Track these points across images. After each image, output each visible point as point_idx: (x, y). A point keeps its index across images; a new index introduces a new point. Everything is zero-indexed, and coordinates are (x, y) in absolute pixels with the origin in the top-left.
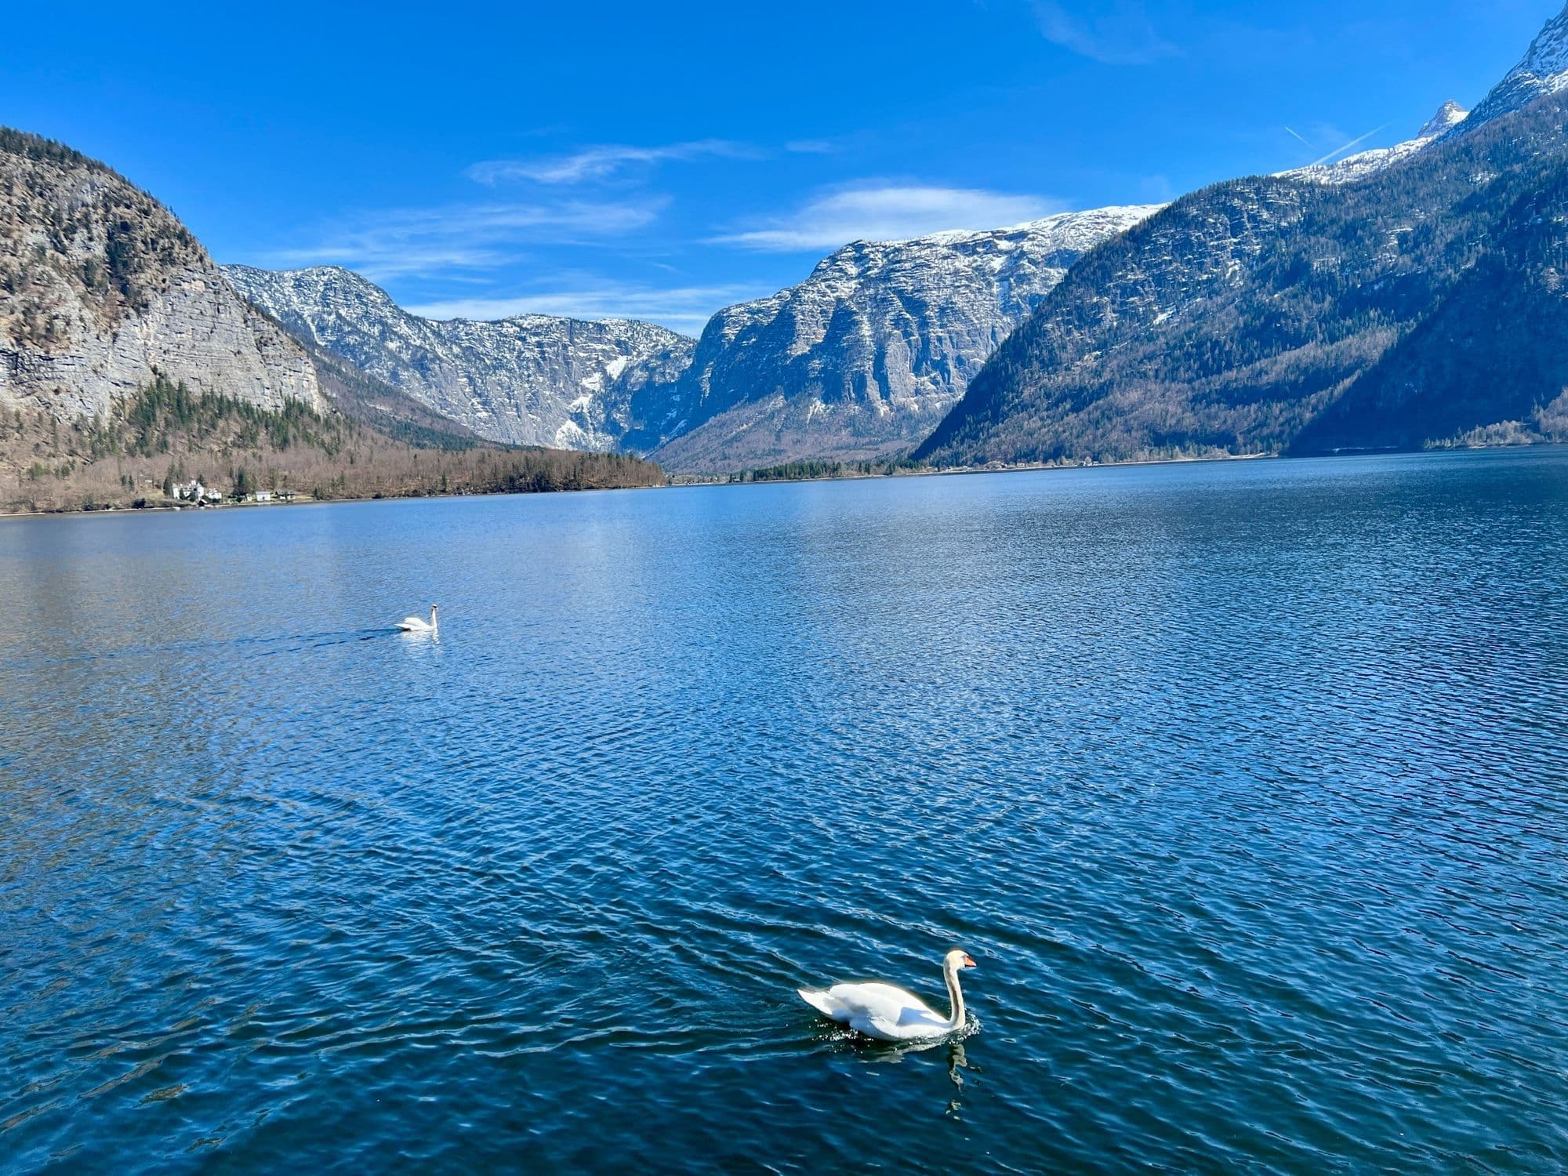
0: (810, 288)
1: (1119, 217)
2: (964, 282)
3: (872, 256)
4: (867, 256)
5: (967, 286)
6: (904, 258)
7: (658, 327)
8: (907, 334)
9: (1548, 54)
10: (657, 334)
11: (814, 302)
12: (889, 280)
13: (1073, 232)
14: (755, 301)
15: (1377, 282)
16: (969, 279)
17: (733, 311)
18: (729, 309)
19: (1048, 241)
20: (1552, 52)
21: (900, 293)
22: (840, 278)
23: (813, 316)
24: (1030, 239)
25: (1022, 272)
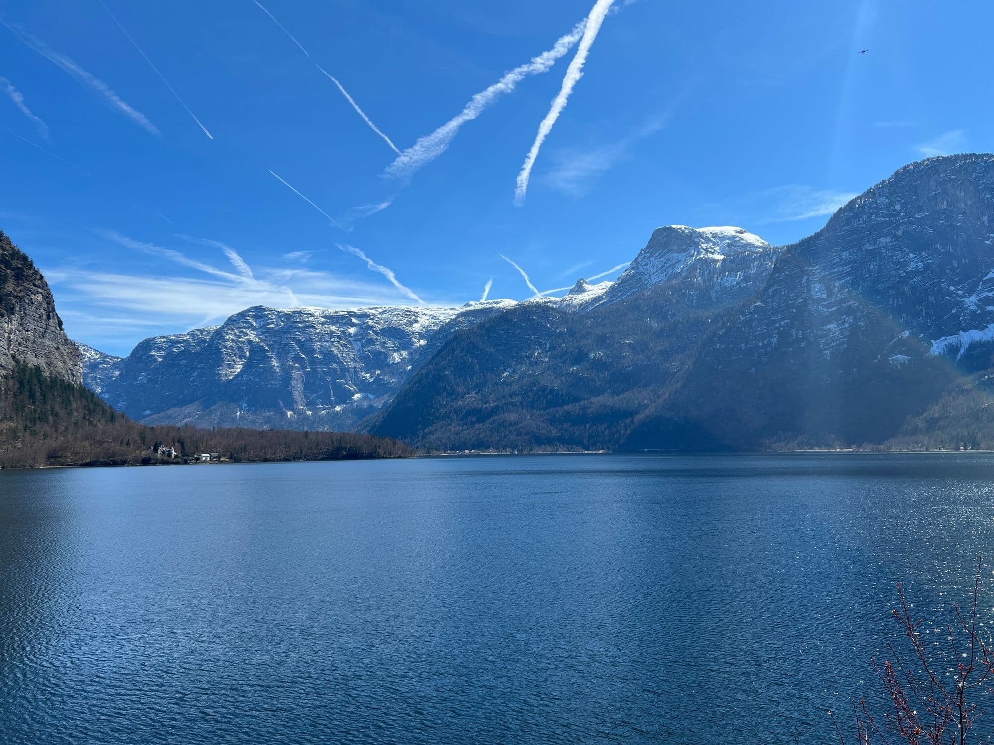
0: (229, 332)
1: (417, 313)
2: (337, 339)
3: (270, 316)
4: (266, 316)
5: (339, 342)
6: (298, 320)
7: (84, 346)
8: (303, 367)
9: (645, 265)
10: (84, 350)
11: (233, 341)
12: (290, 333)
13: (395, 318)
14: (174, 335)
15: (629, 366)
16: (339, 337)
17: (158, 340)
18: (154, 338)
19: (382, 321)
20: (646, 264)
21: (298, 342)
22: (248, 328)
23: (233, 350)
24: (371, 319)
25: (370, 337)
